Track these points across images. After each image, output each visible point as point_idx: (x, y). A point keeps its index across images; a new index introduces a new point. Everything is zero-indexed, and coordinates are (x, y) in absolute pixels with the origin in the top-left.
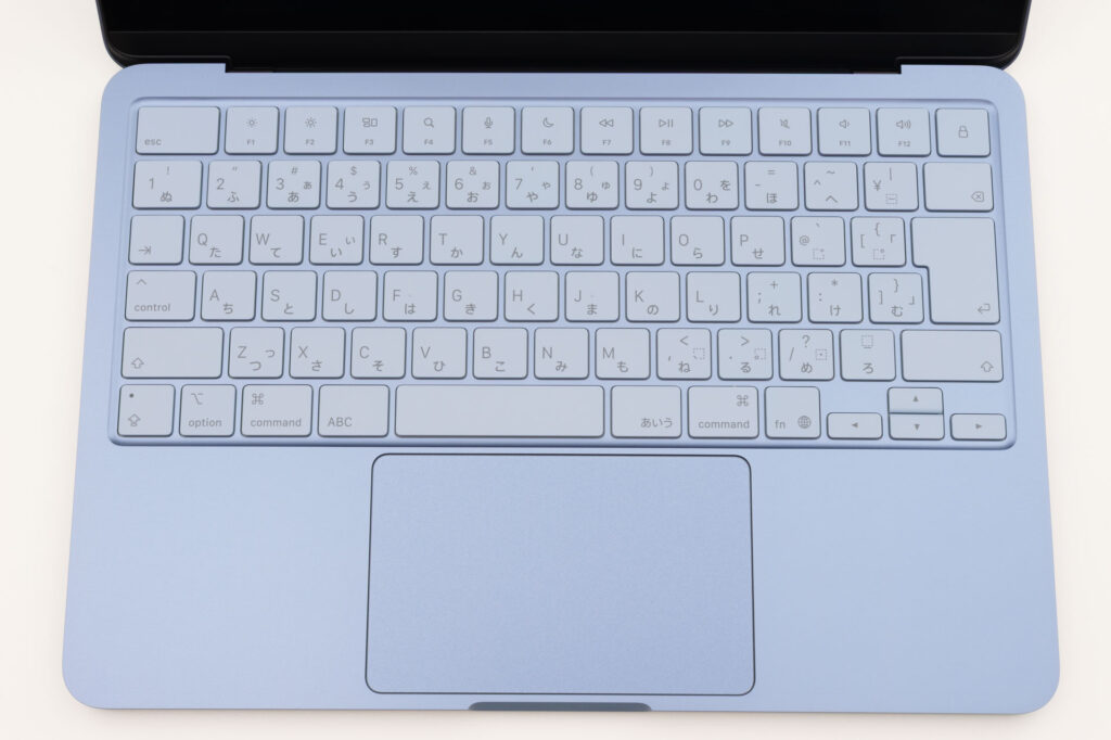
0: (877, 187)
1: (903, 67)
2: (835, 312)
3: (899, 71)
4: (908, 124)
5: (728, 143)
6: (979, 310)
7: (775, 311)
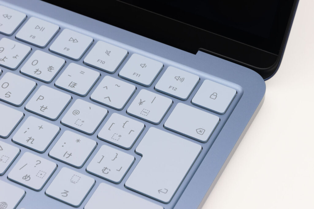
0: (141, 103)
1: (199, 52)
2: (67, 155)
3: (195, 53)
4: (182, 80)
5: (68, 50)
6: (159, 191)
7: (31, 141)
